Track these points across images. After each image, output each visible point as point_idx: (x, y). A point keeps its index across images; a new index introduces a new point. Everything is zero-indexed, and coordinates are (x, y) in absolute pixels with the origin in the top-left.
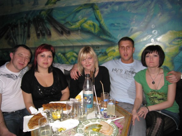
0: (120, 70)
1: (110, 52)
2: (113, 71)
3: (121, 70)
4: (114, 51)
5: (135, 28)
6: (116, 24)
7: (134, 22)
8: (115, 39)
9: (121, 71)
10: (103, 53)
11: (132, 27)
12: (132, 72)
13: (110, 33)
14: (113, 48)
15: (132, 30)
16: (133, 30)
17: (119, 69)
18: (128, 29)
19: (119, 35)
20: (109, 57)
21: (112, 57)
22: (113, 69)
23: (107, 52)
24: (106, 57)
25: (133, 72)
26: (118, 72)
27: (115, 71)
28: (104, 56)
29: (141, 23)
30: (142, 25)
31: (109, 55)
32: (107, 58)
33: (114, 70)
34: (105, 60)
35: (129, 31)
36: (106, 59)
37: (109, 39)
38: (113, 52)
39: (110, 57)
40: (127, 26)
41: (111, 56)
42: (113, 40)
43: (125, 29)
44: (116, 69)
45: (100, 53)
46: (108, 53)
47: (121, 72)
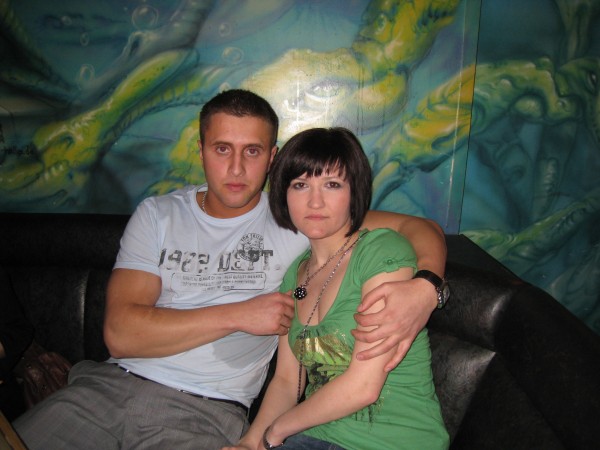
0: (196, 259)
1: (51, 144)
2: (162, 261)
3: (201, 256)
4: (68, 139)
5: (149, 37)
6: (64, 19)
7: (144, 10)
8: (68, 86)
9: (201, 262)
10: (20, 153)
11: (138, 33)
12: (252, 252)
13: (42, 61)
14: (63, 129)
15: (136, 44)
16: (144, 47)
17: (193, 254)
18: (121, 39)
19: (83, 70)
20: (49, 169)
21: (61, 168)
22: (163, 253)
23: (40, 147)
24: (38, 168)
25: (257, 252)
26: (188, 266)
27: (173, 264)
28: (26, 163)
29: (176, 13)
30: (177, 25)
31: (48, 158)
32: (43, 172)
33: (171, 258)
34: (33, 182)
35: (127, 49)
36: (38, 176)
37: (41, 85)
38: (64, 145)
39: (53, 169)
40: (114, 30)
41: (56, 165)
42: (59, 90)
43: (104, 40)
44: (179, 253)
45: (9, 151)
46: (46, 150)
47: (203, 266)
